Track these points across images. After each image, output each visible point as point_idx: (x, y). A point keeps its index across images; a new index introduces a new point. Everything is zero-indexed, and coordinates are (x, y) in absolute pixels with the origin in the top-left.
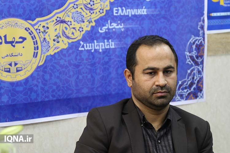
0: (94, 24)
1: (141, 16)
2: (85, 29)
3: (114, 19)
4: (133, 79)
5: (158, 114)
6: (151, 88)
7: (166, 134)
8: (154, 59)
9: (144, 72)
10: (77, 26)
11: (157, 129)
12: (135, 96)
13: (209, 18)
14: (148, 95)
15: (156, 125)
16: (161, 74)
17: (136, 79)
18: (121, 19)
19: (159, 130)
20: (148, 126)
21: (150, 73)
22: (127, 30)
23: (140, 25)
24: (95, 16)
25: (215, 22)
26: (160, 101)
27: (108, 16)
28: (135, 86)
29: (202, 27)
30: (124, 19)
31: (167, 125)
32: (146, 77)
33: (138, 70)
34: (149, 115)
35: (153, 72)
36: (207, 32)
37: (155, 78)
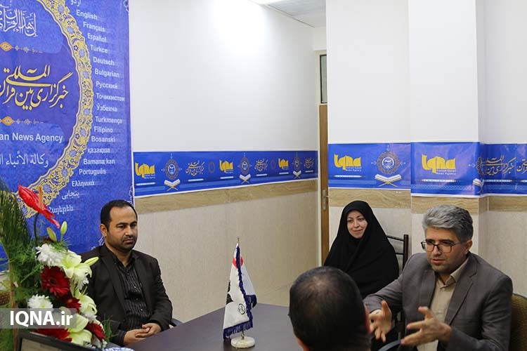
0: (58, 193)
1: (90, 186)
2: (53, 197)
3: (73, 189)
4: (108, 231)
5: (125, 256)
6: (122, 238)
7: (132, 269)
8: (124, 217)
9: (117, 226)
10: (47, 195)
11: (125, 266)
12: (109, 243)
13: (136, 187)
14: (120, 242)
15: (124, 263)
16: (129, 227)
17: (111, 231)
18: (77, 190)
19: (127, 266)
20: (120, 264)
21: (121, 227)
22: (82, 197)
23: (90, 193)
24: (59, 188)
25: (140, 190)
26: (128, 246)
27: (69, 187)
28: (109, 237)
29: (131, 194)
30: (79, 189)
31: (131, 262)
32: (119, 229)
33: (112, 225)
34: (120, 257)
35: (124, 226)
36: (134, 197)
37: (125, 230)
